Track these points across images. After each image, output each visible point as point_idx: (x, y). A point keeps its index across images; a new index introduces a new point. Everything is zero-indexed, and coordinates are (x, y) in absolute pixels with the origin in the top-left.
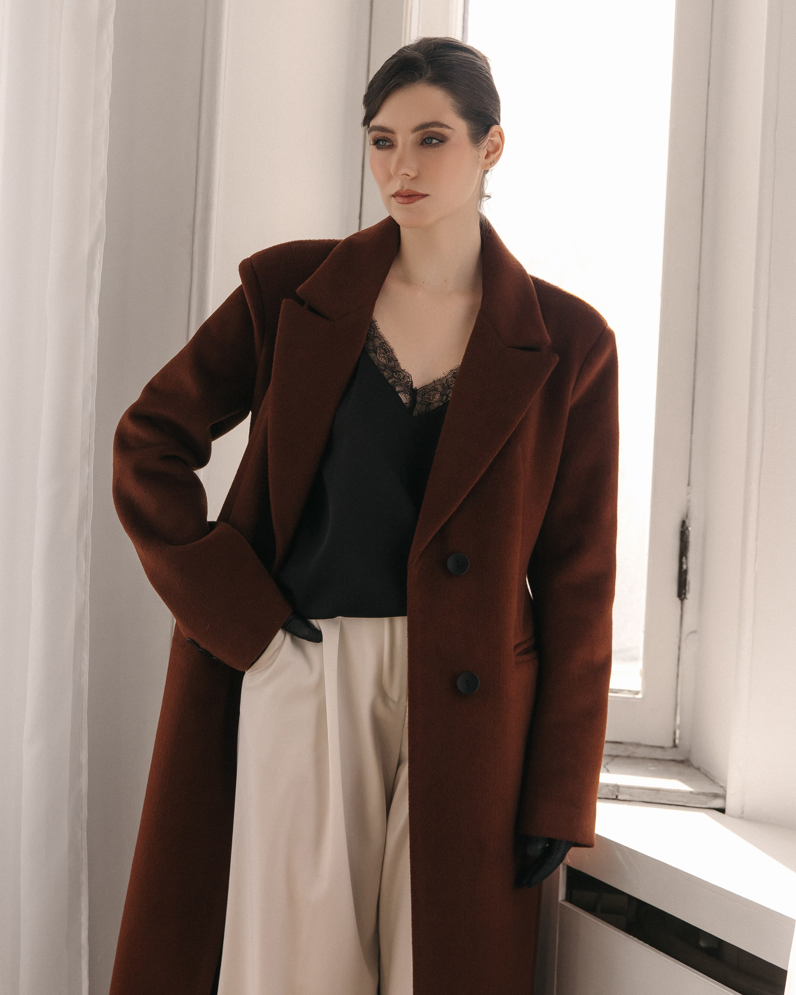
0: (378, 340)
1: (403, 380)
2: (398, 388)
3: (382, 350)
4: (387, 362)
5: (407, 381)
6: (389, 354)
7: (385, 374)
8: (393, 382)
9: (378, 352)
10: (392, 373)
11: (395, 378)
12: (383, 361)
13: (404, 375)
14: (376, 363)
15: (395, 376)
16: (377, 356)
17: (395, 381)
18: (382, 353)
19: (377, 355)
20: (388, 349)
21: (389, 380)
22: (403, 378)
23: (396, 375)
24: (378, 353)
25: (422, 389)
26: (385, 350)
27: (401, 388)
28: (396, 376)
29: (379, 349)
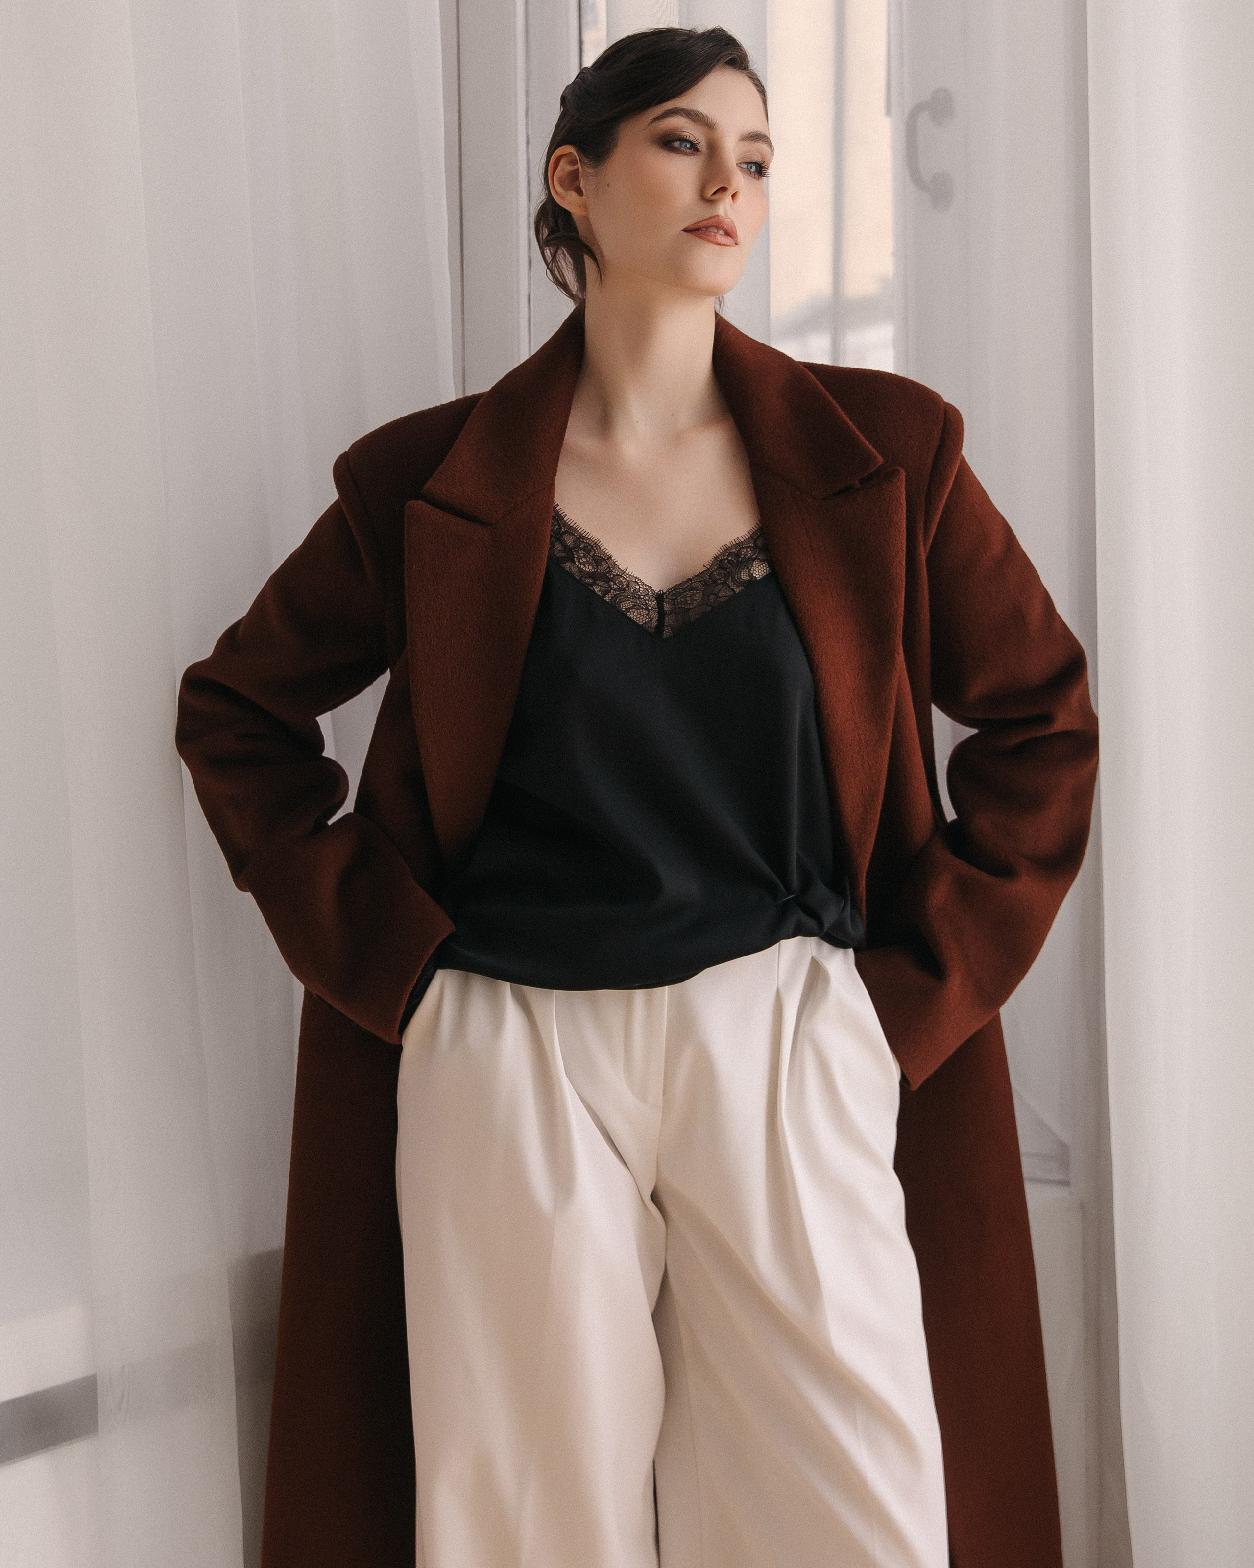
0: (569, 536)
1: (627, 589)
2: (624, 605)
3: (580, 552)
4: (594, 569)
5: (635, 590)
6: (594, 552)
7: (596, 589)
8: (612, 598)
9: (576, 556)
10: (608, 584)
11: (615, 590)
12: (588, 569)
13: (628, 581)
14: (577, 575)
15: (614, 588)
16: (576, 564)
17: (615, 595)
18: (583, 557)
19: (575, 562)
20: (590, 545)
21: (605, 597)
22: (628, 586)
23: (615, 584)
24: (575, 559)
25: (672, 591)
26: (584, 549)
27: (629, 603)
28: (615, 586)
29: (574, 551)
